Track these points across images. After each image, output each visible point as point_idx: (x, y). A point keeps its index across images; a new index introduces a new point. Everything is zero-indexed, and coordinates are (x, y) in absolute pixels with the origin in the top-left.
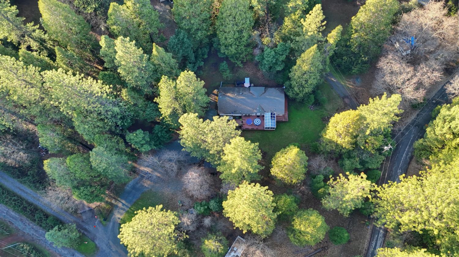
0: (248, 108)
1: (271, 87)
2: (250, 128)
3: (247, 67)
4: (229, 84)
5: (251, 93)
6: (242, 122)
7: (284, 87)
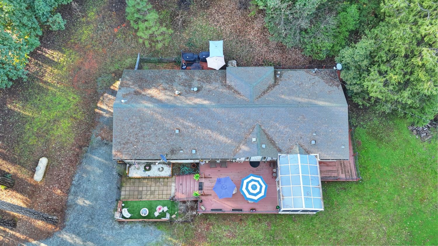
0: (222, 138)
1: (294, 67)
2: (228, 207)
3: (217, 12)
4: (160, 61)
5: (230, 87)
6: (201, 187)
7: (339, 66)
